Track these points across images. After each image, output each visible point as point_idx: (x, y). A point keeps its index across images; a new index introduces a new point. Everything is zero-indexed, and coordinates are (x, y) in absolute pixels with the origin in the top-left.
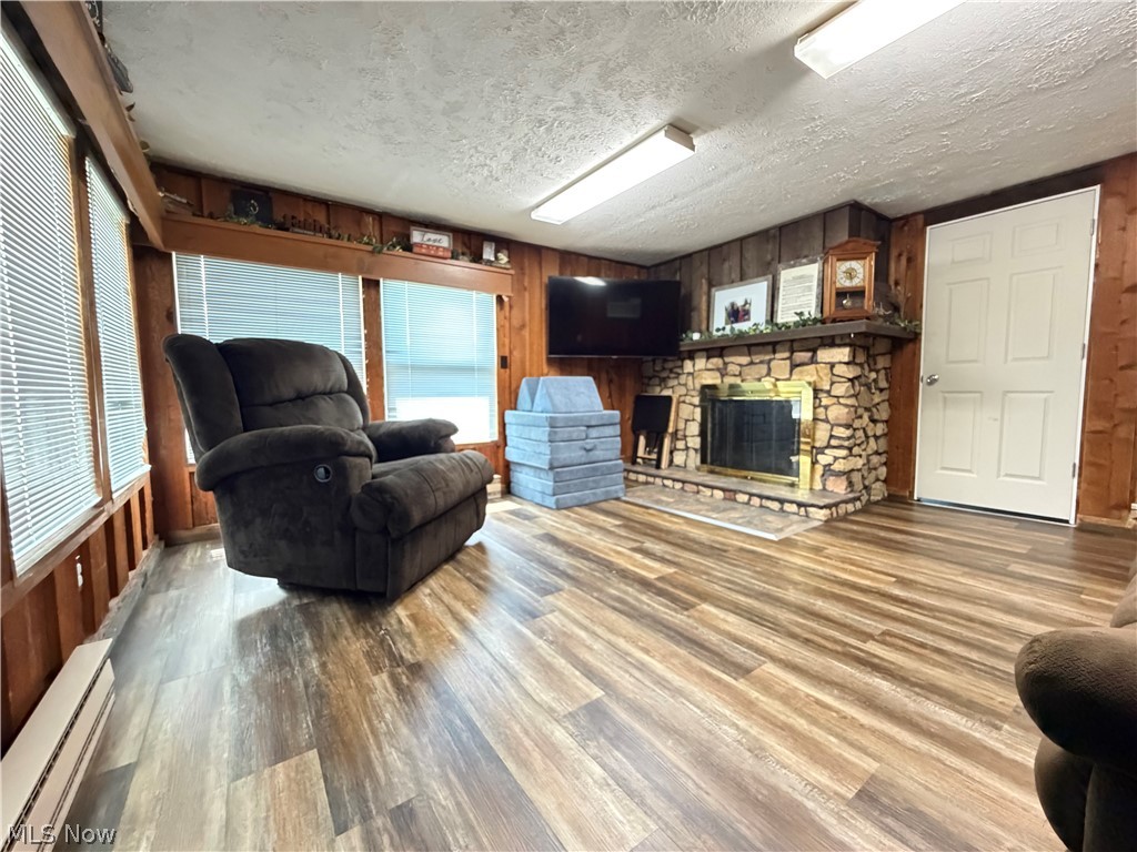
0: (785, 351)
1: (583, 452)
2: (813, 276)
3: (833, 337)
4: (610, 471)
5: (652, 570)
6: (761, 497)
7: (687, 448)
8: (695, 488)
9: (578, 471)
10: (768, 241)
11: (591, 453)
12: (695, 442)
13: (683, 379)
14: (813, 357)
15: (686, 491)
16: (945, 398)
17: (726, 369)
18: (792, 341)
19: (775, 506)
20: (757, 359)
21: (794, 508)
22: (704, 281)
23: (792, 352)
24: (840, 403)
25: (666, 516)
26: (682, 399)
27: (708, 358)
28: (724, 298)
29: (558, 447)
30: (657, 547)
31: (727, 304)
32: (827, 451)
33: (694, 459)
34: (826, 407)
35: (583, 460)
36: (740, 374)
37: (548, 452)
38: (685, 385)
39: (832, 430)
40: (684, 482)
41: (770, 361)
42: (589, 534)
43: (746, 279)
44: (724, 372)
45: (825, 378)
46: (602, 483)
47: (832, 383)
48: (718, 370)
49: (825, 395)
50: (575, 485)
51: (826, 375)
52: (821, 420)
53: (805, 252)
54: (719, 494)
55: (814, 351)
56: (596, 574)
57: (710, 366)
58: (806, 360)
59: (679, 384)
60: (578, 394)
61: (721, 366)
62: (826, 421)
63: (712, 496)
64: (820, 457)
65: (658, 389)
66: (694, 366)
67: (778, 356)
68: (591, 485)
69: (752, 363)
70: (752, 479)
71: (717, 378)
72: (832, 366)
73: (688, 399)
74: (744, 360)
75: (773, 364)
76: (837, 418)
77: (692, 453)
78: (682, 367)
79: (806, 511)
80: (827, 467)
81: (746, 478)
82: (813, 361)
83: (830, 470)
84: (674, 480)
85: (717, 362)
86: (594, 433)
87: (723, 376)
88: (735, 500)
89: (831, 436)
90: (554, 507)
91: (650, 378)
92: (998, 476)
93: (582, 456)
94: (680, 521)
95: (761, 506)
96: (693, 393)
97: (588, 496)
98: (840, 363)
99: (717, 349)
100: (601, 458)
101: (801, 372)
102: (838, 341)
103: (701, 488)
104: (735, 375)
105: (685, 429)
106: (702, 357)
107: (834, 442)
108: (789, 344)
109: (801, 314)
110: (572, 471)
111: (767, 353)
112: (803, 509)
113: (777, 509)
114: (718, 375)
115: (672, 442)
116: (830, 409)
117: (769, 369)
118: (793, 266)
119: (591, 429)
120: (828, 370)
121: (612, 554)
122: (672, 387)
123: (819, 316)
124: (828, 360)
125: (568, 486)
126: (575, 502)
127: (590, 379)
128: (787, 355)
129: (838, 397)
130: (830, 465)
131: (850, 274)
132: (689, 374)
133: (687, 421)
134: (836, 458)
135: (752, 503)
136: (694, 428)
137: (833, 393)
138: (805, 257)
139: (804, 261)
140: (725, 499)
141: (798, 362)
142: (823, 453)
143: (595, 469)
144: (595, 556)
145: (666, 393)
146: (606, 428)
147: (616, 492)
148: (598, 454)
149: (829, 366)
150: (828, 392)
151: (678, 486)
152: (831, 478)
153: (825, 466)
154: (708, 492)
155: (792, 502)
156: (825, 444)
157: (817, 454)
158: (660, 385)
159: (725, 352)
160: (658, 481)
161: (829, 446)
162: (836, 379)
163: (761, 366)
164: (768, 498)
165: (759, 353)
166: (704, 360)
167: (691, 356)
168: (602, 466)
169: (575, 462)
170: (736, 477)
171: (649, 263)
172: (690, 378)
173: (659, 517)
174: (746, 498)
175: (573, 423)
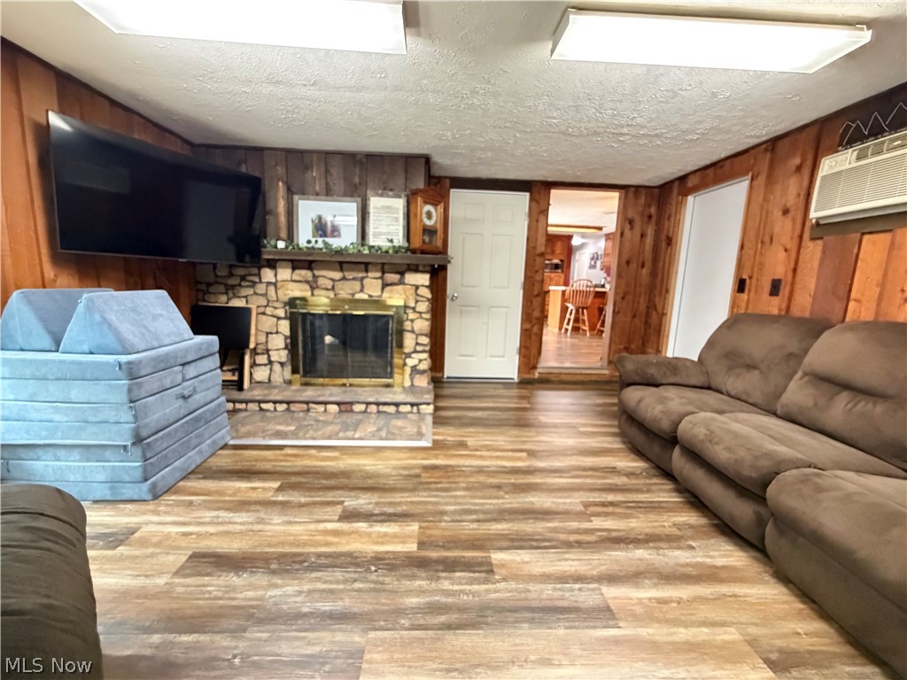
0: (377, 271)
1: (181, 401)
2: (398, 209)
3: (417, 266)
4: (215, 414)
5: (400, 539)
6: (378, 404)
7: (270, 362)
8: (305, 406)
9: (176, 430)
10: (355, 164)
11: (190, 400)
12: (281, 355)
13: (261, 288)
14: (401, 279)
15: (293, 412)
16: (461, 311)
17: (316, 282)
18: (383, 264)
19: (392, 409)
20: (349, 275)
21: (408, 408)
22: (280, 184)
23: (383, 273)
24: (422, 318)
25: (313, 452)
26: (262, 310)
27: (294, 269)
28: (308, 210)
29: (145, 406)
30: (361, 501)
31: (314, 215)
32: (413, 355)
33: (281, 374)
34: (412, 321)
35: (183, 412)
36: (333, 288)
37: (131, 419)
38: (265, 295)
39: (417, 339)
40: (288, 403)
41: (362, 279)
42: (261, 521)
43: (332, 196)
44: (315, 286)
45: (410, 297)
46: (207, 435)
47: (417, 302)
48: (307, 282)
49: (411, 311)
50: (174, 451)
51: (412, 295)
52: (409, 331)
53: (391, 186)
54: (333, 408)
55: (402, 274)
56: (358, 585)
57: (295, 277)
58: (396, 281)
59: (255, 293)
60: (155, 317)
61: (310, 279)
62: (412, 331)
63: (325, 410)
64: (408, 361)
65: (223, 298)
66: (276, 275)
67: (370, 274)
68: (194, 442)
69: (344, 278)
70: (351, 385)
71: (305, 290)
72: (417, 287)
73: (269, 311)
74: (337, 275)
75: (366, 281)
76: (421, 330)
77: (277, 367)
78: (259, 275)
79: (418, 409)
80: (414, 368)
81: (344, 385)
82: (401, 282)
83: (416, 370)
84: (275, 402)
85: (306, 274)
86: (191, 371)
87: (312, 289)
88: (352, 411)
89: (417, 344)
90: (149, 497)
91: (209, 285)
92: (486, 357)
93: (180, 407)
94: (336, 454)
95: (379, 412)
96: (276, 305)
97: (193, 458)
98: (423, 286)
99: (305, 262)
100: (202, 403)
101: (391, 291)
102: (421, 268)
103: (311, 405)
104: (327, 289)
105: (267, 342)
106: (287, 267)
107: (419, 348)
108: (380, 267)
109: (391, 241)
110: (168, 434)
111: (359, 271)
112: (415, 408)
113: (393, 412)
114: (307, 287)
115: (251, 357)
116: (415, 322)
117: (362, 286)
118: (381, 196)
119: (187, 367)
120: (413, 291)
121: (330, 539)
122: (246, 297)
123: (406, 245)
124: (413, 283)
125: (166, 457)
126: (178, 475)
127: (163, 293)
128: (379, 274)
129: (420, 313)
130: (416, 366)
131: (429, 215)
132: (269, 284)
133: (267, 333)
134: (420, 361)
135: (369, 410)
136: (278, 342)
137: (417, 309)
138: (391, 190)
139: (391, 193)
140: (341, 411)
141: (389, 282)
142: (410, 357)
143: (197, 420)
144: (319, 555)
145: (238, 303)
146: (204, 360)
147: (223, 438)
148: (198, 398)
149: (414, 288)
150: (414, 309)
151: (281, 407)
152: (418, 376)
153: (412, 367)
154: (321, 408)
155: (405, 404)
156: (412, 350)
157: (406, 358)
158: (226, 293)
159: (313, 265)
160: (252, 406)
161: (415, 352)
162: (419, 298)
163: (354, 282)
164: (385, 404)
165: (352, 270)
166: (289, 271)
167: (272, 264)
168: (205, 412)
169: (171, 420)
170: (335, 385)
171: (197, 140)
172: (272, 289)
173: (310, 457)
174: (362, 407)
175: (163, 364)
